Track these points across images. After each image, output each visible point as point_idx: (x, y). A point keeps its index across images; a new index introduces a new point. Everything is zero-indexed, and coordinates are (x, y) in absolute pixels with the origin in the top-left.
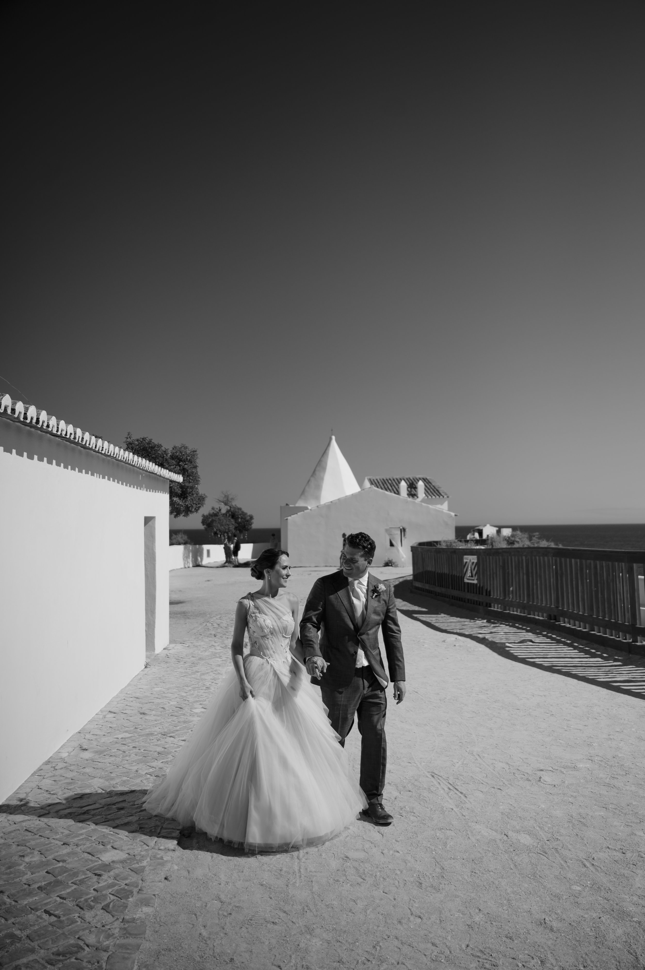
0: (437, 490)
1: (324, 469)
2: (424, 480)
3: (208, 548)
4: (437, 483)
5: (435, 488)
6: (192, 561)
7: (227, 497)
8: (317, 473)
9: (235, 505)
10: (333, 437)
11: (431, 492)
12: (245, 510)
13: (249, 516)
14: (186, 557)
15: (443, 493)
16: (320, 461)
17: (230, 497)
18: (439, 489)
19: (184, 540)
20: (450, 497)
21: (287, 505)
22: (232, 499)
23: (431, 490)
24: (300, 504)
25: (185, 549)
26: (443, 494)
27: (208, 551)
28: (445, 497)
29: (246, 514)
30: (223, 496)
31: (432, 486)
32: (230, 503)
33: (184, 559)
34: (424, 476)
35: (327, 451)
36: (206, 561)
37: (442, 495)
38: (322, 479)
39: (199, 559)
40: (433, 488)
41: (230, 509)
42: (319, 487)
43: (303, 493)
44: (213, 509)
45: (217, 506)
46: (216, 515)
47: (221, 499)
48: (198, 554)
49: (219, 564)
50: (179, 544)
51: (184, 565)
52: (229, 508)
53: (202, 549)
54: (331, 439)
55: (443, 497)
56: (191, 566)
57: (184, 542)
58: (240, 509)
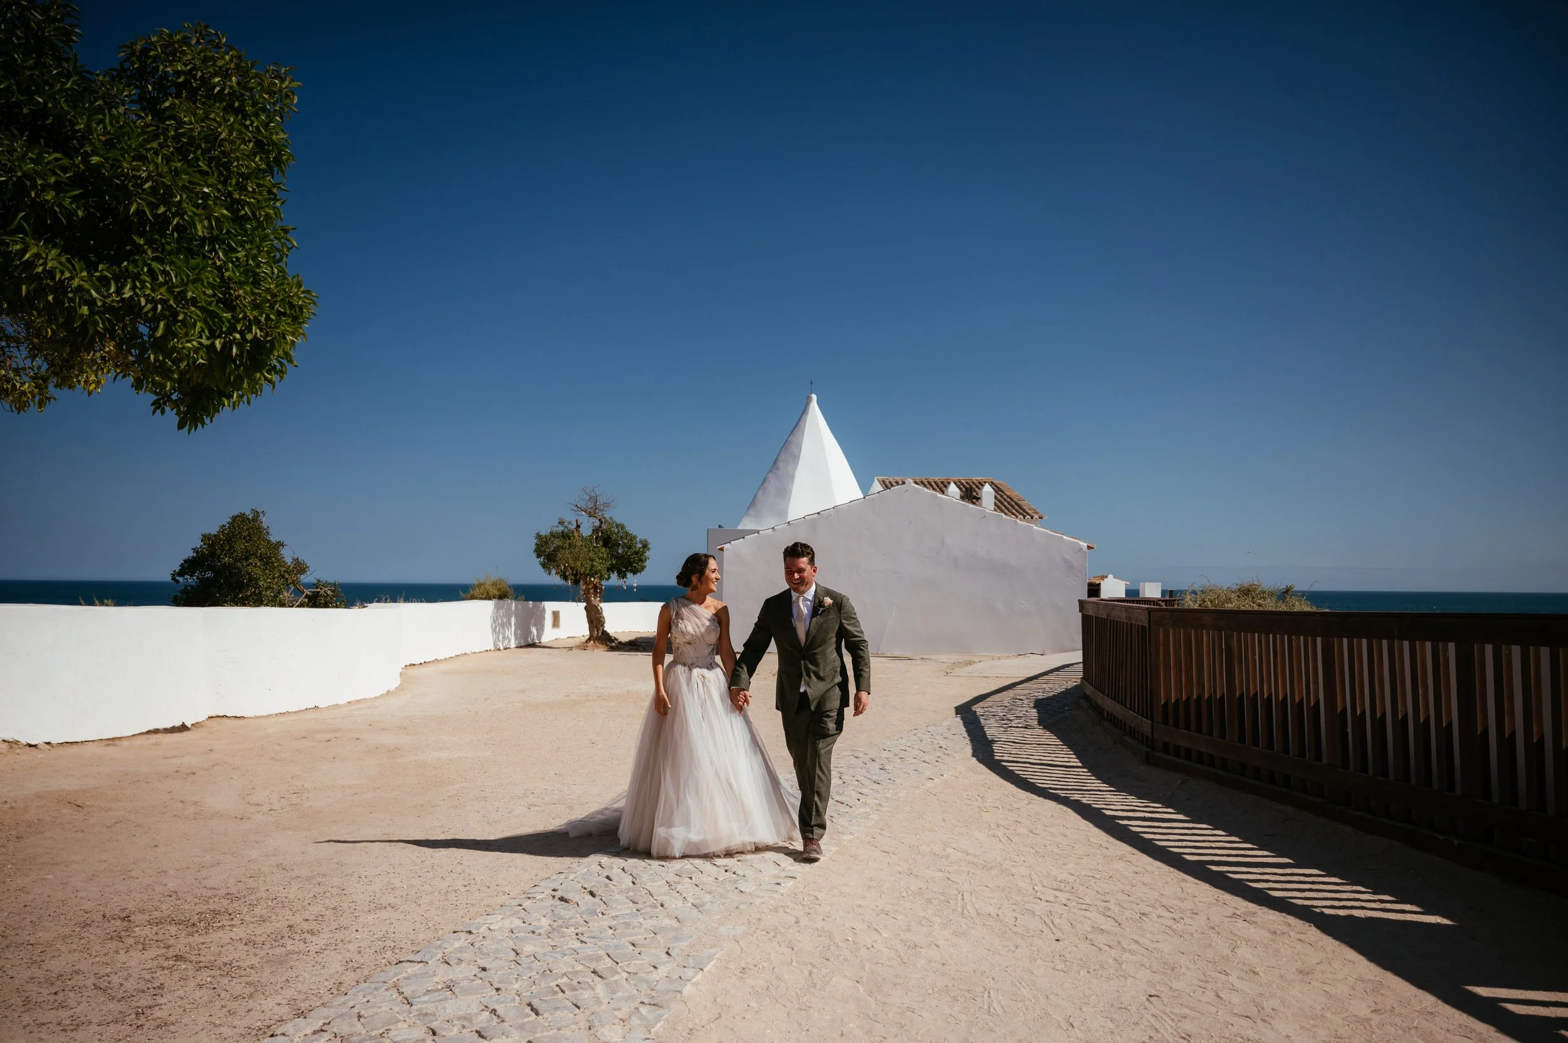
0: (1016, 504)
1: (796, 458)
2: (992, 484)
3: (555, 609)
4: (1015, 491)
5: (1011, 499)
6: (516, 635)
7: (594, 499)
8: (781, 465)
9: (611, 518)
10: (814, 397)
11: (1006, 507)
12: (631, 529)
13: (641, 542)
14: (498, 626)
15: (1030, 509)
16: (787, 442)
17: (601, 500)
18: (1020, 503)
19: (499, 590)
20: (1046, 517)
21: (720, 526)
22: (606, 504)
23: (1006, 504)
24: (746, 524)
25: (497, 608)
26: (1030, 512)
27: (556, 615)
28: (1036, 516)
29: (632, 538)
30: (587, 498)
31: (1005, 497)
32: (600, 514)
33: (494, 630)
34: (990, 479)
35: (801, 423)
36: (549, 635)
37: (1028, 514)
38: (792, 477)
39: (534, 630)
40: (1009, 500)
41: (600, 527)
42: (784, 493)
43: (753, 503)
44: (561, 523)
45: (571, 517)
46: (565, 536)
47: (582, 504)
48: (533, 621)
49: (572, 643)
50: (489, 598)
51: (495, 645)
52: (597, 523)
53: (544, 610)
54: (808, 400)
55: (1032, 518)
56: (513, 645)
57: (497, 593)
58: (621, 526)
